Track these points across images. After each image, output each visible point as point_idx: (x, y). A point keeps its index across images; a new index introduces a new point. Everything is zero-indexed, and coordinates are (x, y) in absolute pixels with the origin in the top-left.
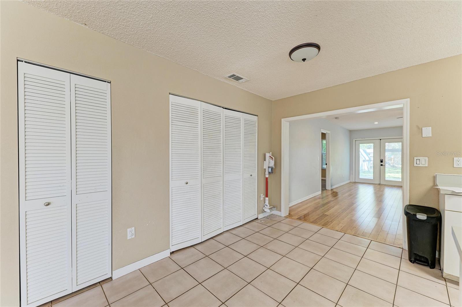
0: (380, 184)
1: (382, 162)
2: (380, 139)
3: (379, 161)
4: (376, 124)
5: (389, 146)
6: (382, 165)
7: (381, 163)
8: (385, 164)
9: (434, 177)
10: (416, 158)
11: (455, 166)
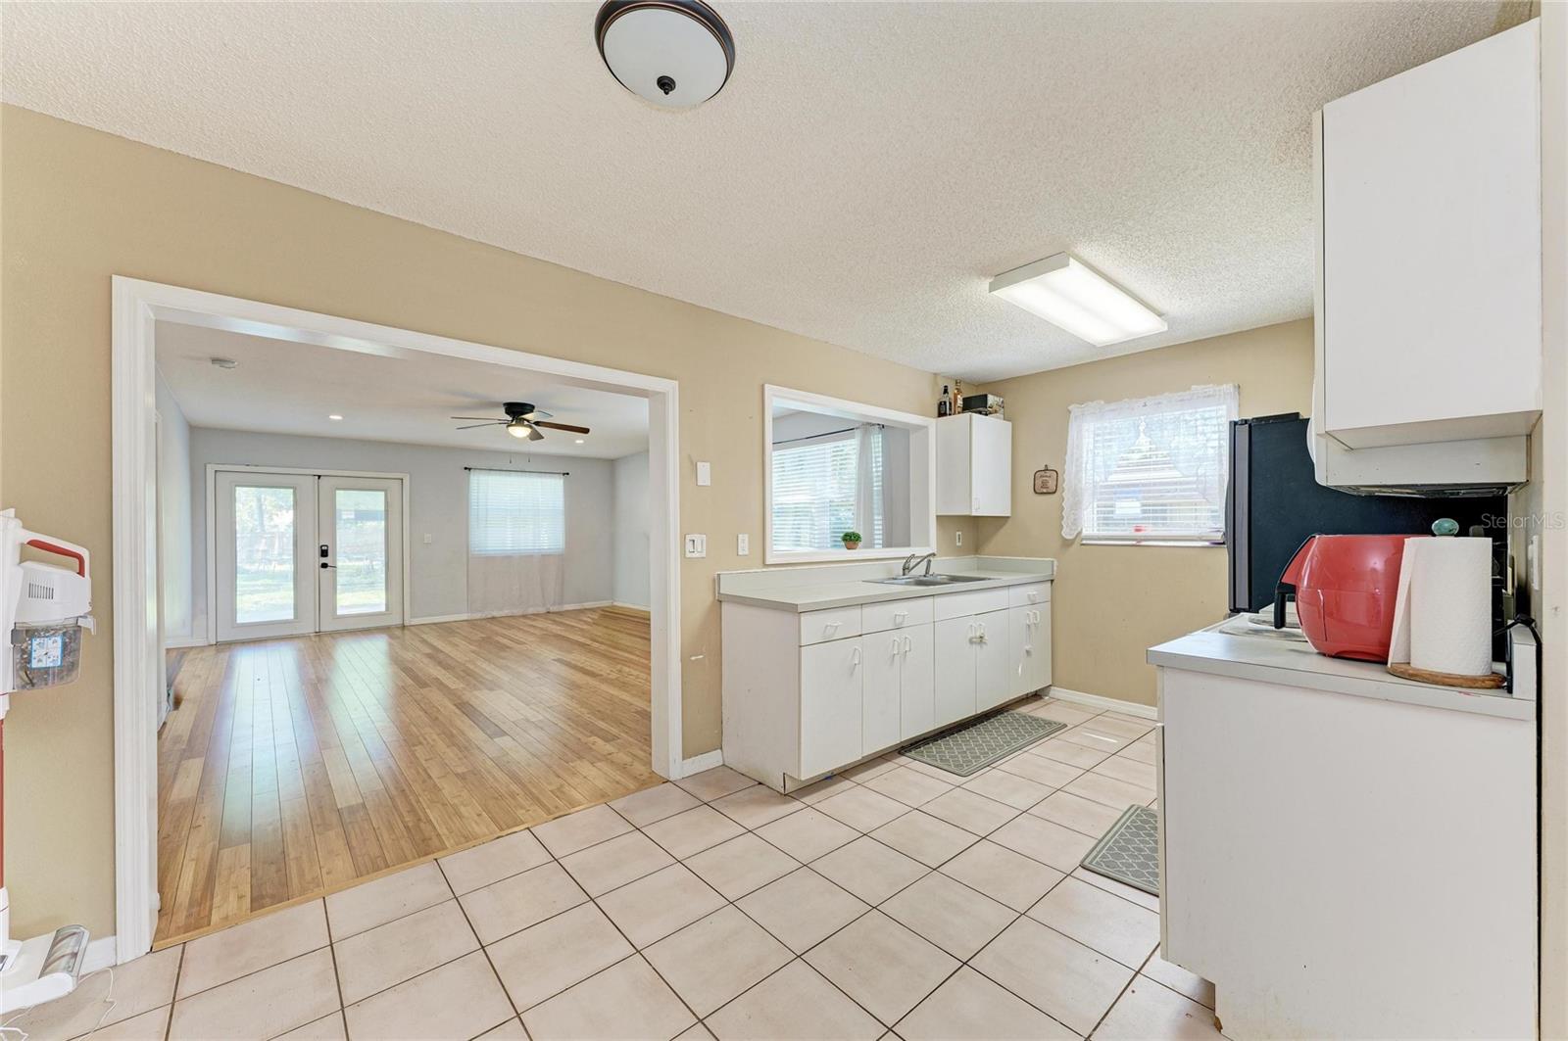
0: (318, 634)
1: (324, 553)
2: (319, 477)
3: (317, 552)
4: (334, 421)
5: (347, 501)
6: (324, 566)
7: (324, 560)
8: (335, 561)
9: (714, 580)
10: (688, 537)
11: (740, 553)
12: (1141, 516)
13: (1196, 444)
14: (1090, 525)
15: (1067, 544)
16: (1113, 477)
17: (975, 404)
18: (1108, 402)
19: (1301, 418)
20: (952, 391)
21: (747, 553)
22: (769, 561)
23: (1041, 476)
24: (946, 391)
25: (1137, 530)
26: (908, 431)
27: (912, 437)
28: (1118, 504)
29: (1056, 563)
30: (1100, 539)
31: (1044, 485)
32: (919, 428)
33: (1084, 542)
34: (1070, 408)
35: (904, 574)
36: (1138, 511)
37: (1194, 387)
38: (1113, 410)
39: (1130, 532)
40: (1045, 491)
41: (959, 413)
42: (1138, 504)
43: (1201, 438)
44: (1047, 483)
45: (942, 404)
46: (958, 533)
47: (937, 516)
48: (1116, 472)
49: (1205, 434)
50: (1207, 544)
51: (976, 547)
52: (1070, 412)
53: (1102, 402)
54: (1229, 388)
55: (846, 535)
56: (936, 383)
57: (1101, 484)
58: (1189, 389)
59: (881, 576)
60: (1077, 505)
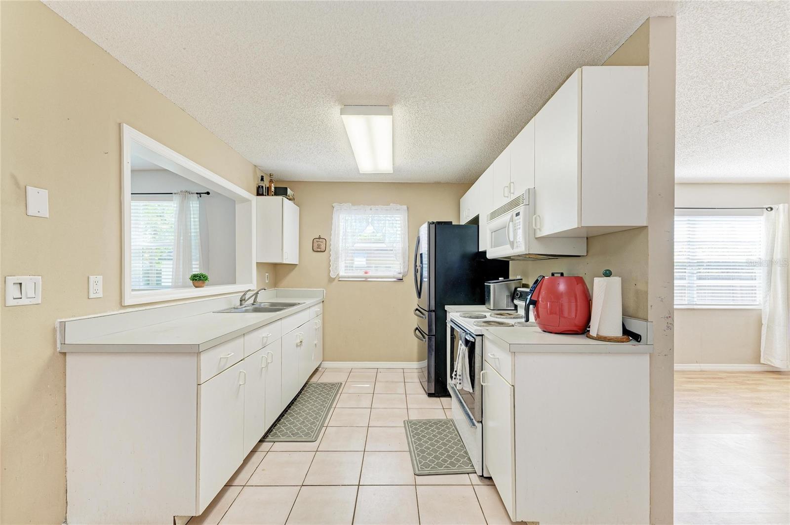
9: (55, 330)
10: (11, 280)
11: (92, 296)
12: (366, 266)
13: (392, 232)
14: (342, 271)
15: (331, 280)
16: (356, 245)
17: (281, 191)
18: (353, 205)
19: (453, 224)
20: (267, 180)
21: (100, 295)
22: (128, 301)
23: (317, 242)
24: (262, 179)
25: (366, 273)
26: (235, 201)
27: (237, 207)
28: (356, 259)
29: (325, 291)
30: (349, 278)
31: (319, 247)
32: (245, 200)
33: (340, 279)
34: (334, 205)
35: (241, 305)
36: (365, 263)
37: (391, 204)
38: (355, 209)
39: (362, 274)
40: (319, 250)
41: (272, 195)
42: (365, 259)
43: (395, 229)
44: (320, 246)
45: (259, 188)
46: (267, 274)
47: (257, 263)
48: (358, 242)
49: (396, 227)
50: (395, 280)
51: (275, 282)
52: (334, 208)
53: (350, 204)
54: (405, 207)
55: (195, 276)
56: (255, 172)
57: (350, 248)
58: (389, 204)
59: (224, 307)
60: (337, 258)
